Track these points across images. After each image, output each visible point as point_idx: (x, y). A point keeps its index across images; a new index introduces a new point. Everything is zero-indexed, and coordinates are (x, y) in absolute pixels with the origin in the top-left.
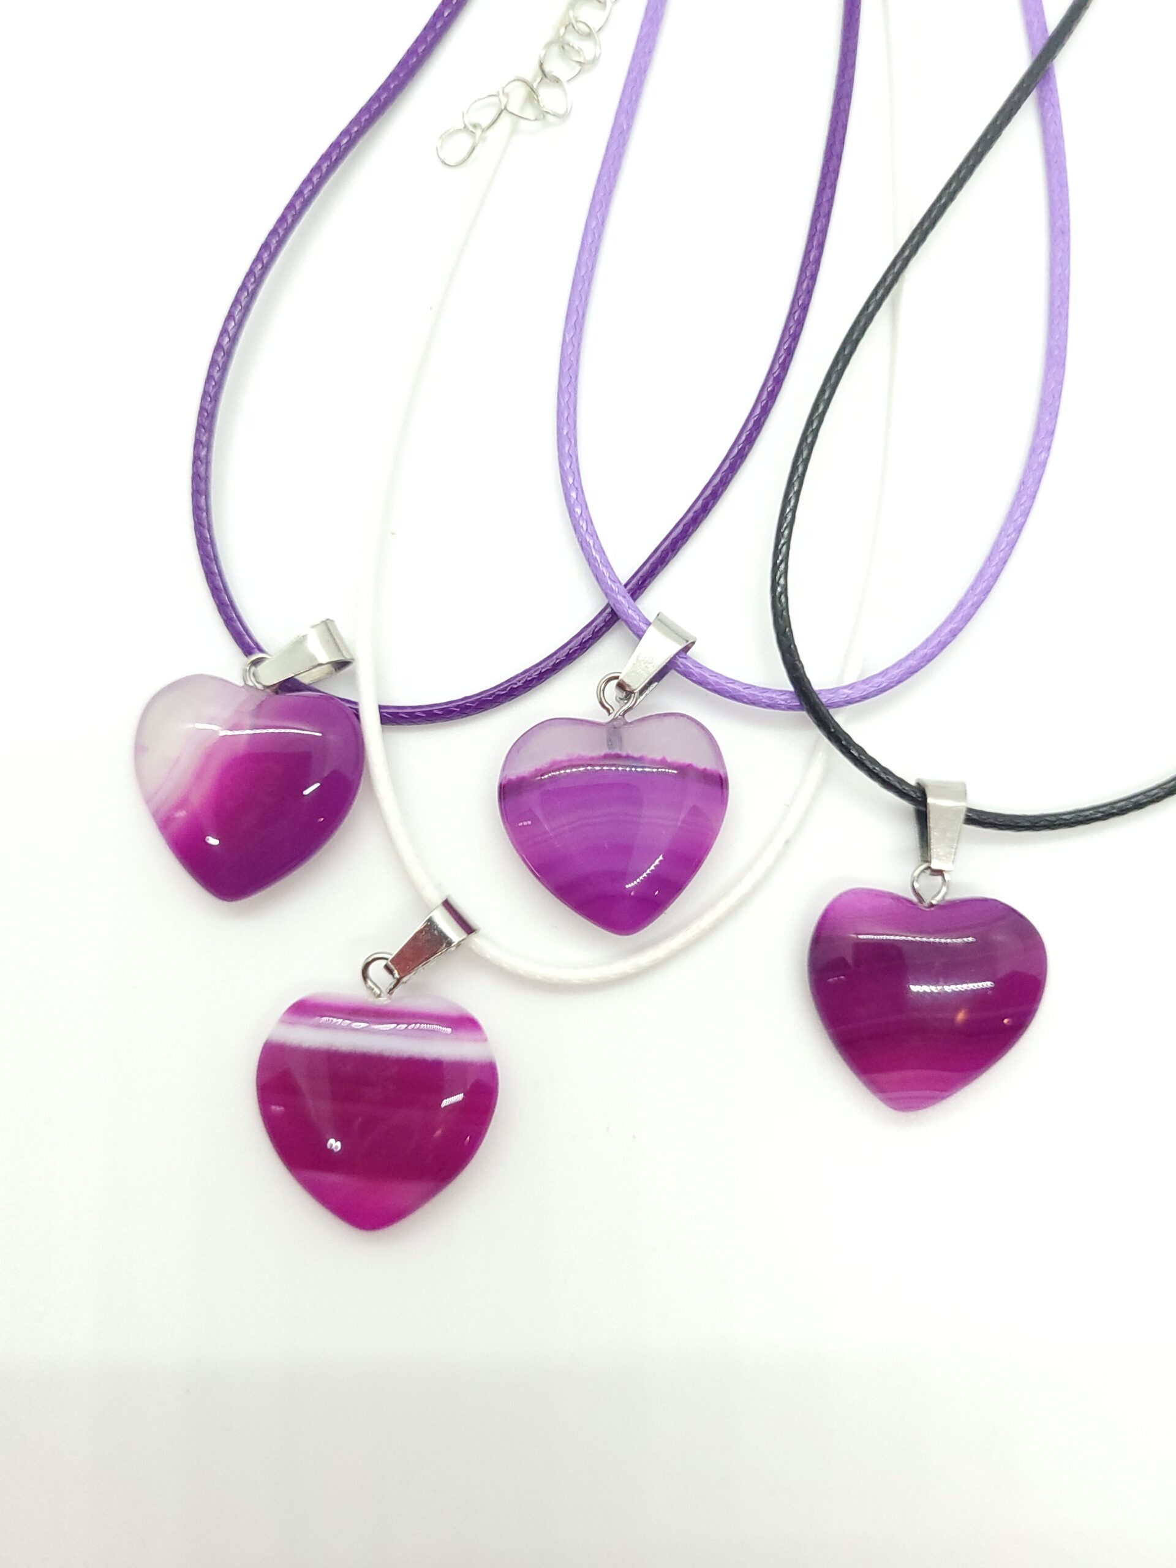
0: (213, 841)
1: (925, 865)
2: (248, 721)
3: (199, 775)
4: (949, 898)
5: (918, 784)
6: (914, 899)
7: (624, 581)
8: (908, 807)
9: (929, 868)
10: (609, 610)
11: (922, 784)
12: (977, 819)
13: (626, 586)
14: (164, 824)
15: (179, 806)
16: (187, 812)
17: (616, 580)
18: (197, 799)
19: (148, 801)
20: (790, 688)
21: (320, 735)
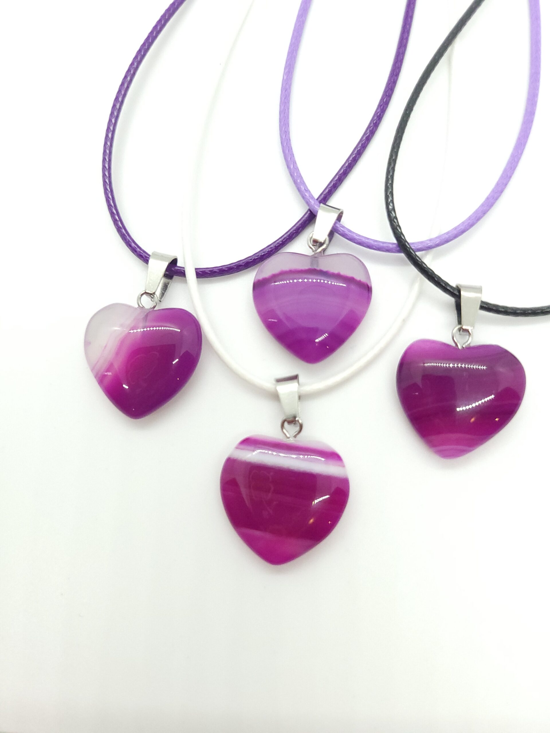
0: (126, 387)
1: (460, 326)
2: (141, 325)
3: (117, 353)
4: (472, 345)
5: (457, 287)
6: (454, 345)
7: (316, 197)
8: (451, 300)
9: (461, 328)
10: (309, 212)
11: (459, 287)
12: (486, 307)
13: (317, 199)
14: (101, 380)
15: (108, 370)
16: (112, 374)
17: (312, 197)
18: (117, 366)
19: (92, 370)
20: (395, 241)
21: (179, 331)
